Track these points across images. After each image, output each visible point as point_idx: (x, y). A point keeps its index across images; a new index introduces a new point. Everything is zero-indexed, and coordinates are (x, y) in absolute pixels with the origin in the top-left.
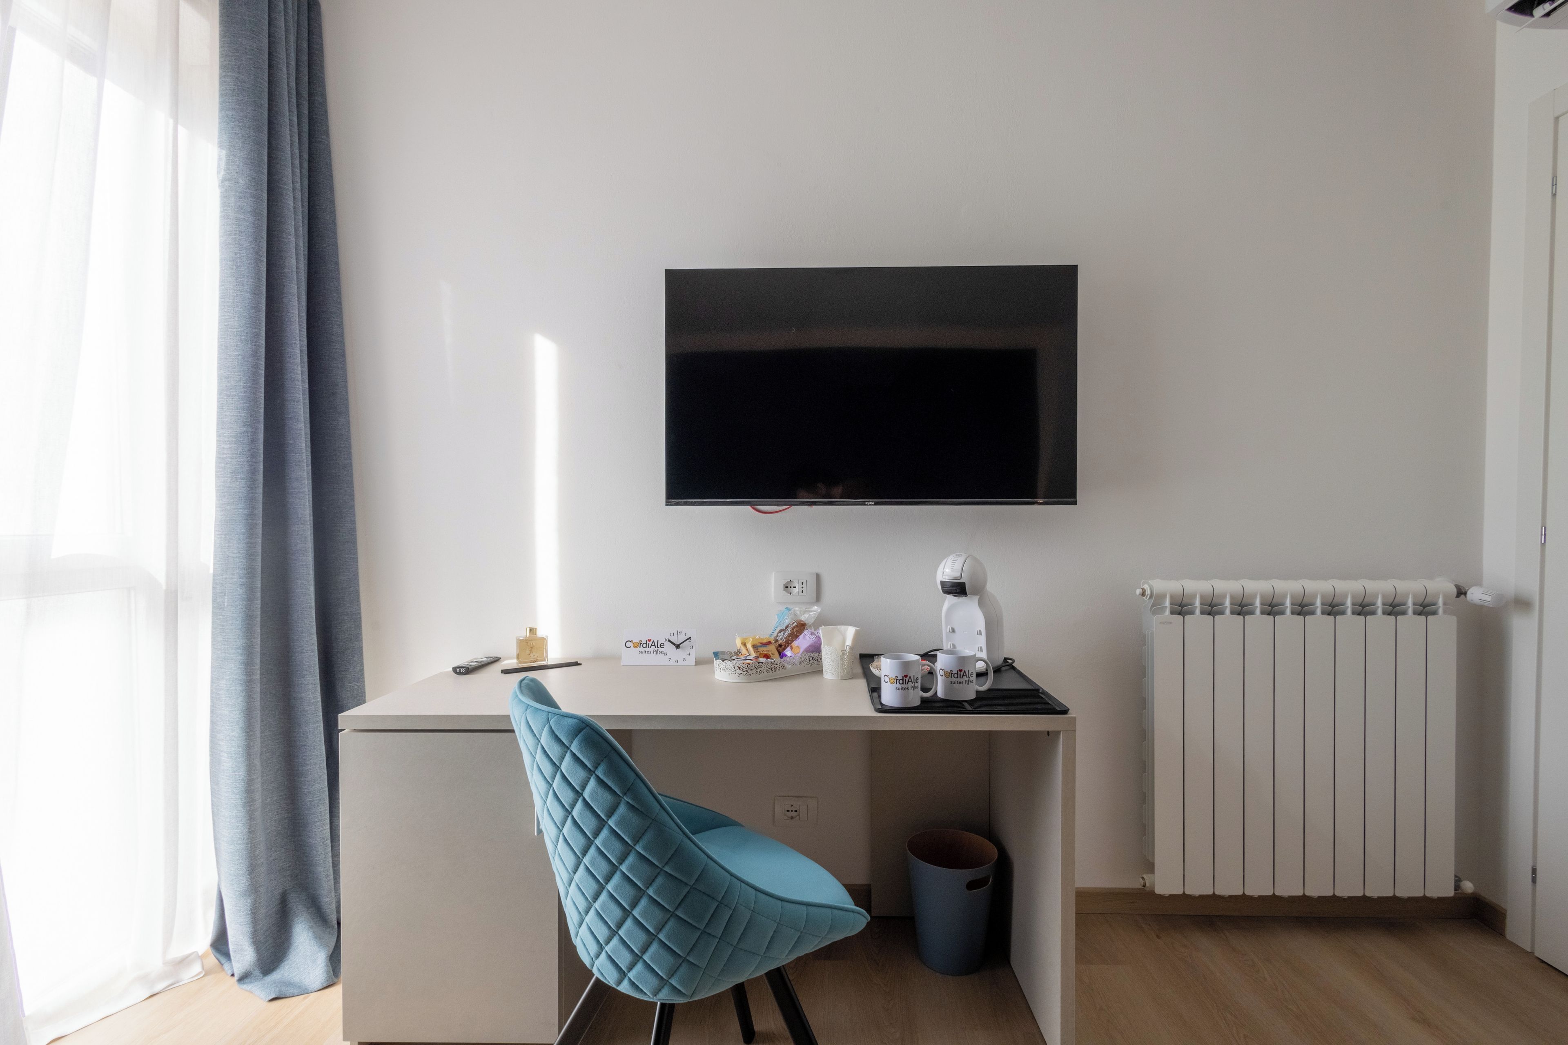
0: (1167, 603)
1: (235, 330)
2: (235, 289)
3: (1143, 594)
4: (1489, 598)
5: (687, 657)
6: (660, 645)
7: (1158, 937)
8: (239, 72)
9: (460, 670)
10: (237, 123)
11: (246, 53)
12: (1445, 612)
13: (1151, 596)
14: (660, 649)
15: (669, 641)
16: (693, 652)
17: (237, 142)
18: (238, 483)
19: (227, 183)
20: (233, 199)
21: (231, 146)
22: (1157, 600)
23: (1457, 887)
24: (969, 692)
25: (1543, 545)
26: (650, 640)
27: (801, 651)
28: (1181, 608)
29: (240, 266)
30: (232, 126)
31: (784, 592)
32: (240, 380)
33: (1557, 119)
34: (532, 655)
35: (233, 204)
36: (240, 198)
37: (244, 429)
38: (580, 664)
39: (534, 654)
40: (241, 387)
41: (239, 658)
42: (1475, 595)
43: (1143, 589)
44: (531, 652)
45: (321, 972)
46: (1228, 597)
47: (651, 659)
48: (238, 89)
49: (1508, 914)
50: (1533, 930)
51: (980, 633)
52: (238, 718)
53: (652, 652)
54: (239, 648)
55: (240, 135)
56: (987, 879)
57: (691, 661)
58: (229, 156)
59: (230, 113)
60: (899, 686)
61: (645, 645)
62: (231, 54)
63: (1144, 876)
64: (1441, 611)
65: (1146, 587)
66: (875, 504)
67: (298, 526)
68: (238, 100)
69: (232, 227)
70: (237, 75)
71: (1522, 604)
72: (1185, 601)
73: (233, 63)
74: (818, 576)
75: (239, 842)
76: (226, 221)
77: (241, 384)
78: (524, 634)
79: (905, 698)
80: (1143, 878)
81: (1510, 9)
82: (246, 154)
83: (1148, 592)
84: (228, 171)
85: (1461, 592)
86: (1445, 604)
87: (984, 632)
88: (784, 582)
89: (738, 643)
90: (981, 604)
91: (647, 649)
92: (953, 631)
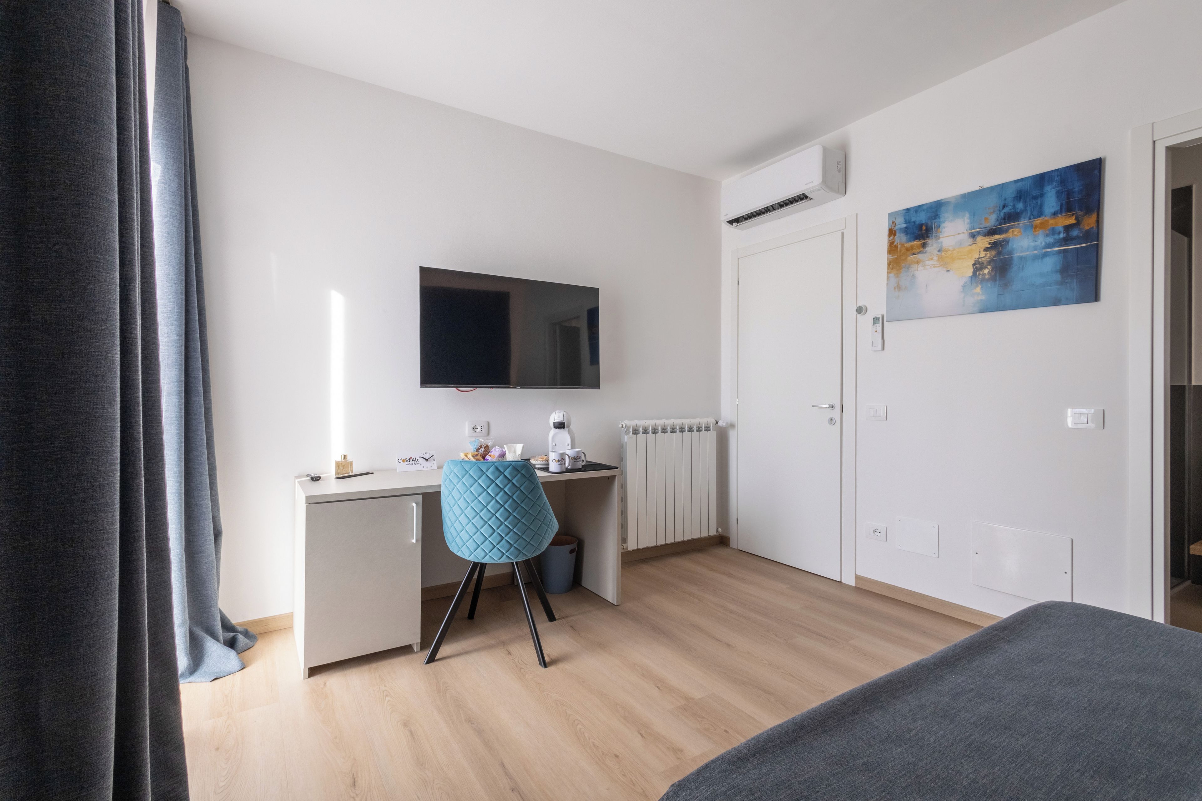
0: (631, 430)
1: (171, 277)
2: (170, 251)
3: (622, 427)
4: (724, 424)
5: (433, 466)
6: (417, 460)
7: (629, 568)
8: (170, 118)
9: (316, 479)
10: (169, 149)
11: (174, 107)
12: (713, 430)
13: (625, 428)
14: (417, 462)
15: (422, 457)
16: (435, 462)
17: (169, 161)
18: (174, 371)
19: (162, 185)
20: (168, 196)
21: (165, 162)
22: (628, 428)
23: (717, 531)
24: (580, 465)
25: (738, 405)
26: (411, 458)
27: (496, 457)
28: (636, 432)
29: (173, 237)
30: (165, 150)
31: (472, 431)
32: (174, 307)
33: (738, 259)
34: (344, 470)
35: (167, 199)
36: (173, 195)
37: (178, 338)
38: (373, 473)
39: (345, 469)
40: (175, 312)
41: (176, 479)
42: (721, 423)
43: (622, 424)
44: (343, 468)
45: (237, 661)
46: (651, 426)
47: (413, 467)
48: (170, 128)
49: (731, 539)
50: (737, 542)
51: (568, 445)
52: (176, 516)
53: (413, 464)
54: (175, 473)
55: (172, 157)
56: (575, 548)
57: (435, 467)
58: (164, 168)
59: (164, 142)
60: (559, 463)
61: (409, 460)
62: (164, 106)
63: (623, 545)
64: (711, 429)
65: (623, 423)
66: (521, 388)
67: (199, 398)
68: (169, 135)
69: (167, 213)
70: (169, 120)
71: (732, 426)
72: (637, 429)
73: (166, 112)
74: (488, 423)
75: (177, 593)
76: (162, 208)
77: (175, 310)
78: (339, 459)
79: (561, 468)
80: (623, 546)
81: (727, 222)
82: (176, 169)
83: (624, 426)
84: (163, 178)
85: (717, 423)
86: (713, 427)
87: (570, 444)
88: (472, 426)
89: (462, 456)
90: (569, 432)
91: (410, 463)
92: (556, 445)
